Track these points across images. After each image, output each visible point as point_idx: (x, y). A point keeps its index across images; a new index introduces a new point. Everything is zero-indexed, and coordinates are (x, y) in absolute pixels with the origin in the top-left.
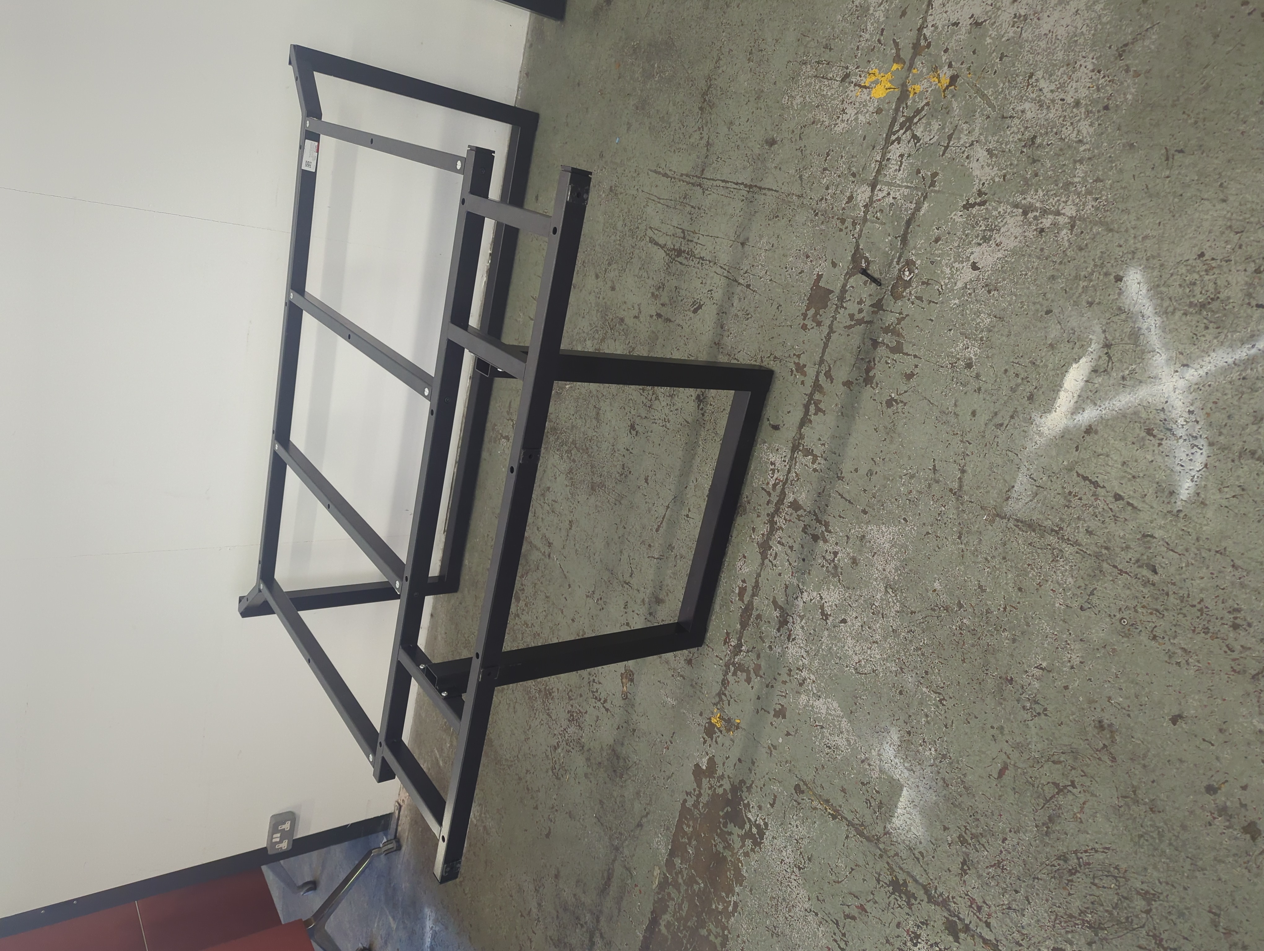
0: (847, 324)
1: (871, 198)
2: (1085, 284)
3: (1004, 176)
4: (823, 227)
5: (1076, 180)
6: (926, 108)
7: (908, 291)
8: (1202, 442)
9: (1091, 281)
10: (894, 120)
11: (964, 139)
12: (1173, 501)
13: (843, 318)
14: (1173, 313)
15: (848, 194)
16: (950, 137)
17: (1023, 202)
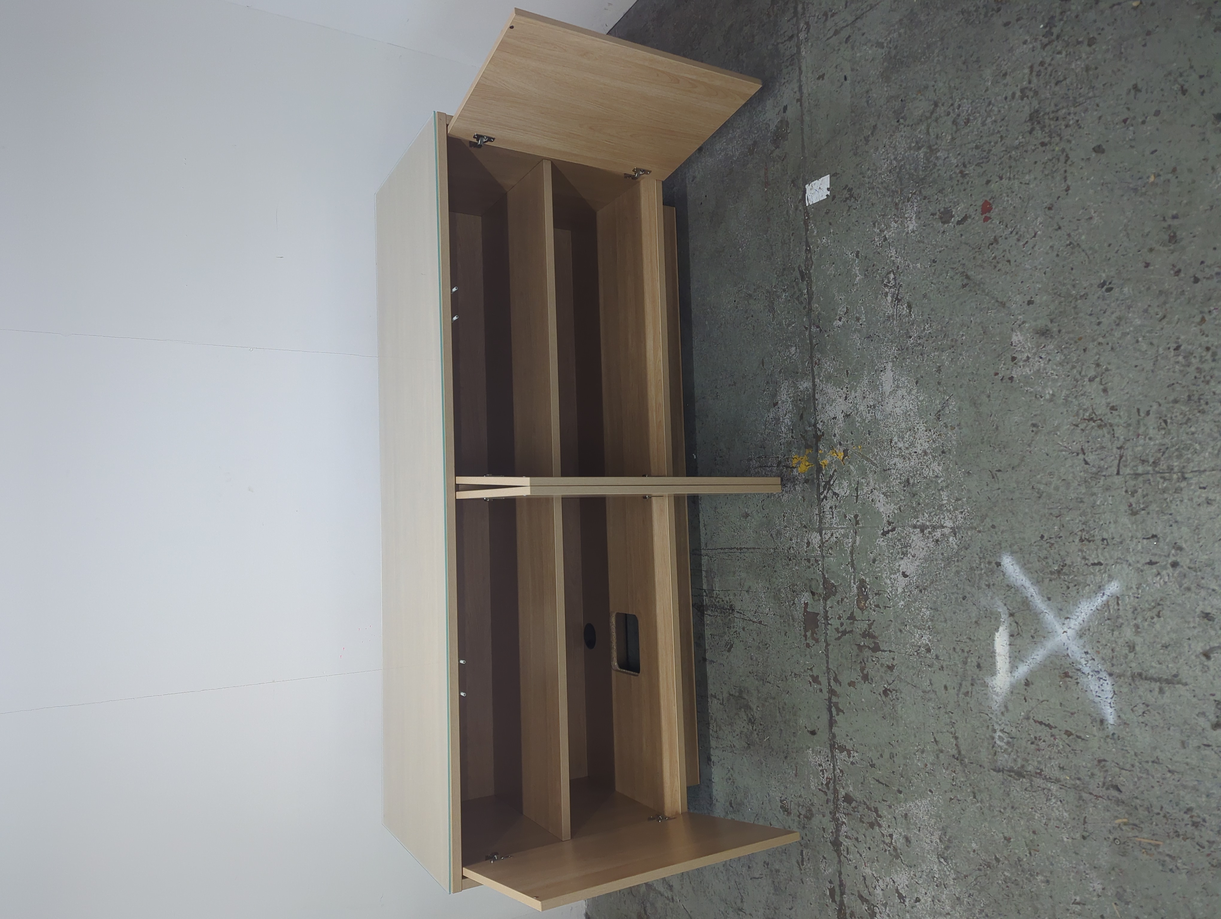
0: (837, 637)
1: (821, 540)
2: (979, 572)
3: (900, 509)
4: (797, 568)
5: (945, 502)
6: (835, 473)
7: (868, 602)
8: (1104, 675)
9: (982, 569)
10: (819, 485)
11: (866, 489)
12: (1106, 727)
13: (832, 633)
14: (1043, 581)
15: (806, 541)
16: (857, 489)
17: (918, 523)
